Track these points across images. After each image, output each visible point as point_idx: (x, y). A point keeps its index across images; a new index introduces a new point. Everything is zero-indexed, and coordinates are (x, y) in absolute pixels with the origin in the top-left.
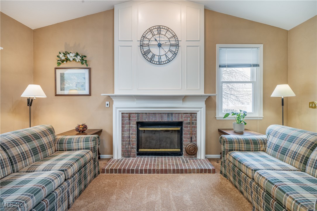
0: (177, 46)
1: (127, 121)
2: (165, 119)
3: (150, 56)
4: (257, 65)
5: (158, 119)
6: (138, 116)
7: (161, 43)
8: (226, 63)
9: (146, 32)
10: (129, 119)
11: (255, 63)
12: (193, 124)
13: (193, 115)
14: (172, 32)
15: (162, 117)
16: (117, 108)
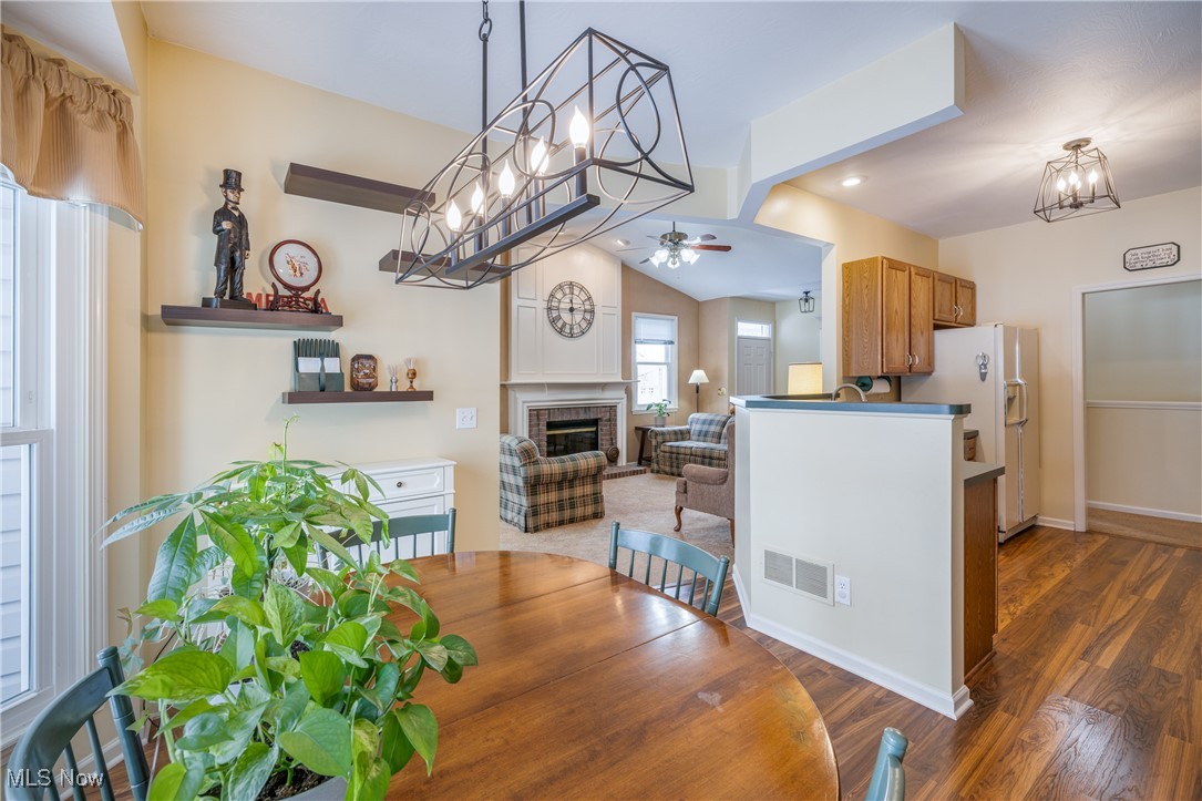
0: (592, 312)
1: (535, 422)
2: (582, 417)
3: (560, 324)
4: (672, 343)
5: (574, 417)
6: (549, 414)
7: (575, 306)
8: (642, 337)
9: (555, 290)
10: (538, 419)
11: (668, 339)
12: (612, 421)
13: (613, 409)
14: (587, 293)
15: (578, 413)
16: (524, 402)
